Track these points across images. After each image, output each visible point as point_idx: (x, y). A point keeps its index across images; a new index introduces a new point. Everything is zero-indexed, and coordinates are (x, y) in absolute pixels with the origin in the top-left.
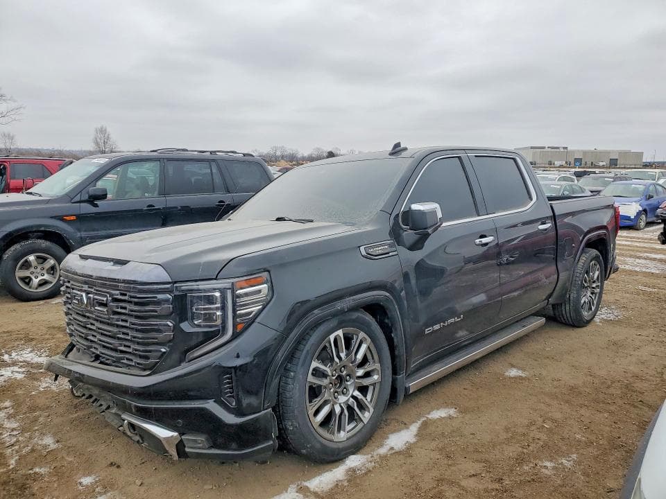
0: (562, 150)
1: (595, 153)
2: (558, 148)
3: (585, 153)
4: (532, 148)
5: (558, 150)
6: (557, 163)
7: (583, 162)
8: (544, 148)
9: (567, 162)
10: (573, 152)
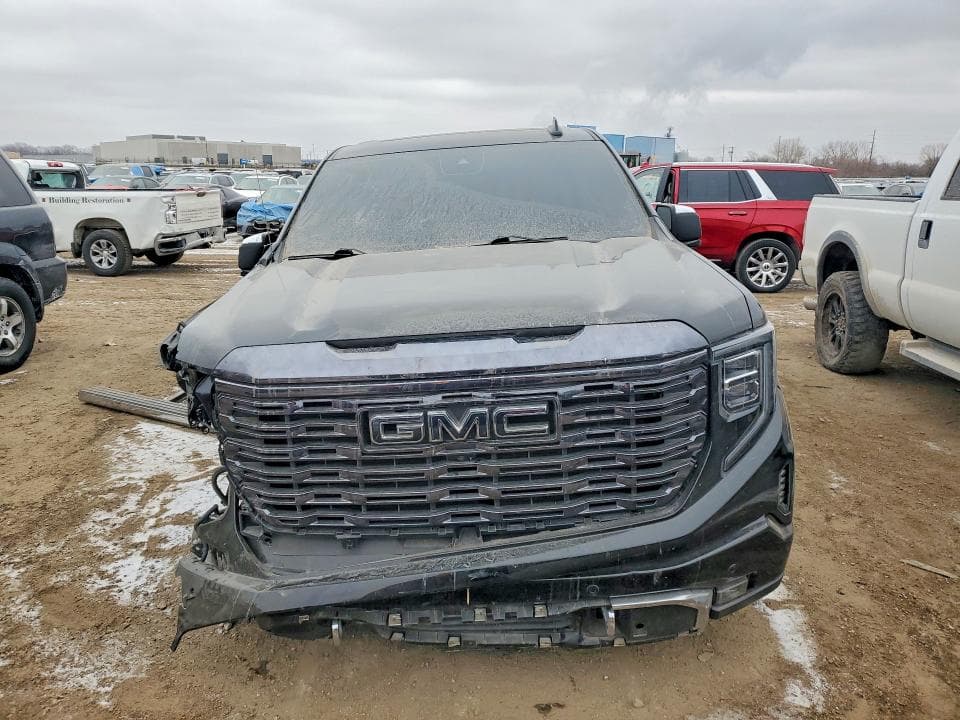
0: (199, 141)
1: (243, 146)
2: (193, 138)
3: (230, 146)
4: (155, 137)
5: (193, 141)
6: (196, 161)
7: (230, 160)
8: (172, 137)
9: (208, 160)
10: (215, 144)
